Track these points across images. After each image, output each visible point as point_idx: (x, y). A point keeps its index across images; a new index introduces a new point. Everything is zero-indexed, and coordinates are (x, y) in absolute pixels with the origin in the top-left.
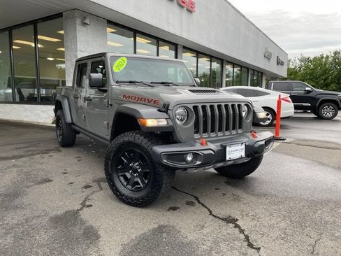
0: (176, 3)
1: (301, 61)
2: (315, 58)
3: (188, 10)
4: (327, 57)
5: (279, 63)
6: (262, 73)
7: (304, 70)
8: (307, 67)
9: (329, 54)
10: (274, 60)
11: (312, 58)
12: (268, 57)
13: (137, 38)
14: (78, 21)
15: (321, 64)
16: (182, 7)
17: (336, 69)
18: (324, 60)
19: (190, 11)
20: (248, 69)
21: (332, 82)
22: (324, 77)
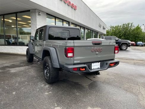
0: (70, 7)
1: (111, 27)
2: (116, 26)
3: (74, 9)
4: (120, 26)
5: (104, 29)
6: (98, 33)
7: (112, 31)
8: (113, 30)
9: (121, 25)
10: (102, 28)
11: (114, 27)
12: (100, 26)
13: (56, 20)
14: (37, 14)
15: (118, 29)
16: (72, 8)
17: (124, 31)
18: (119, 27)
19: (75, 10)
20: (93, 31)
21: (122, 36)
22: (119, 34)
